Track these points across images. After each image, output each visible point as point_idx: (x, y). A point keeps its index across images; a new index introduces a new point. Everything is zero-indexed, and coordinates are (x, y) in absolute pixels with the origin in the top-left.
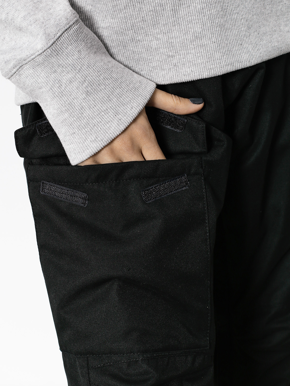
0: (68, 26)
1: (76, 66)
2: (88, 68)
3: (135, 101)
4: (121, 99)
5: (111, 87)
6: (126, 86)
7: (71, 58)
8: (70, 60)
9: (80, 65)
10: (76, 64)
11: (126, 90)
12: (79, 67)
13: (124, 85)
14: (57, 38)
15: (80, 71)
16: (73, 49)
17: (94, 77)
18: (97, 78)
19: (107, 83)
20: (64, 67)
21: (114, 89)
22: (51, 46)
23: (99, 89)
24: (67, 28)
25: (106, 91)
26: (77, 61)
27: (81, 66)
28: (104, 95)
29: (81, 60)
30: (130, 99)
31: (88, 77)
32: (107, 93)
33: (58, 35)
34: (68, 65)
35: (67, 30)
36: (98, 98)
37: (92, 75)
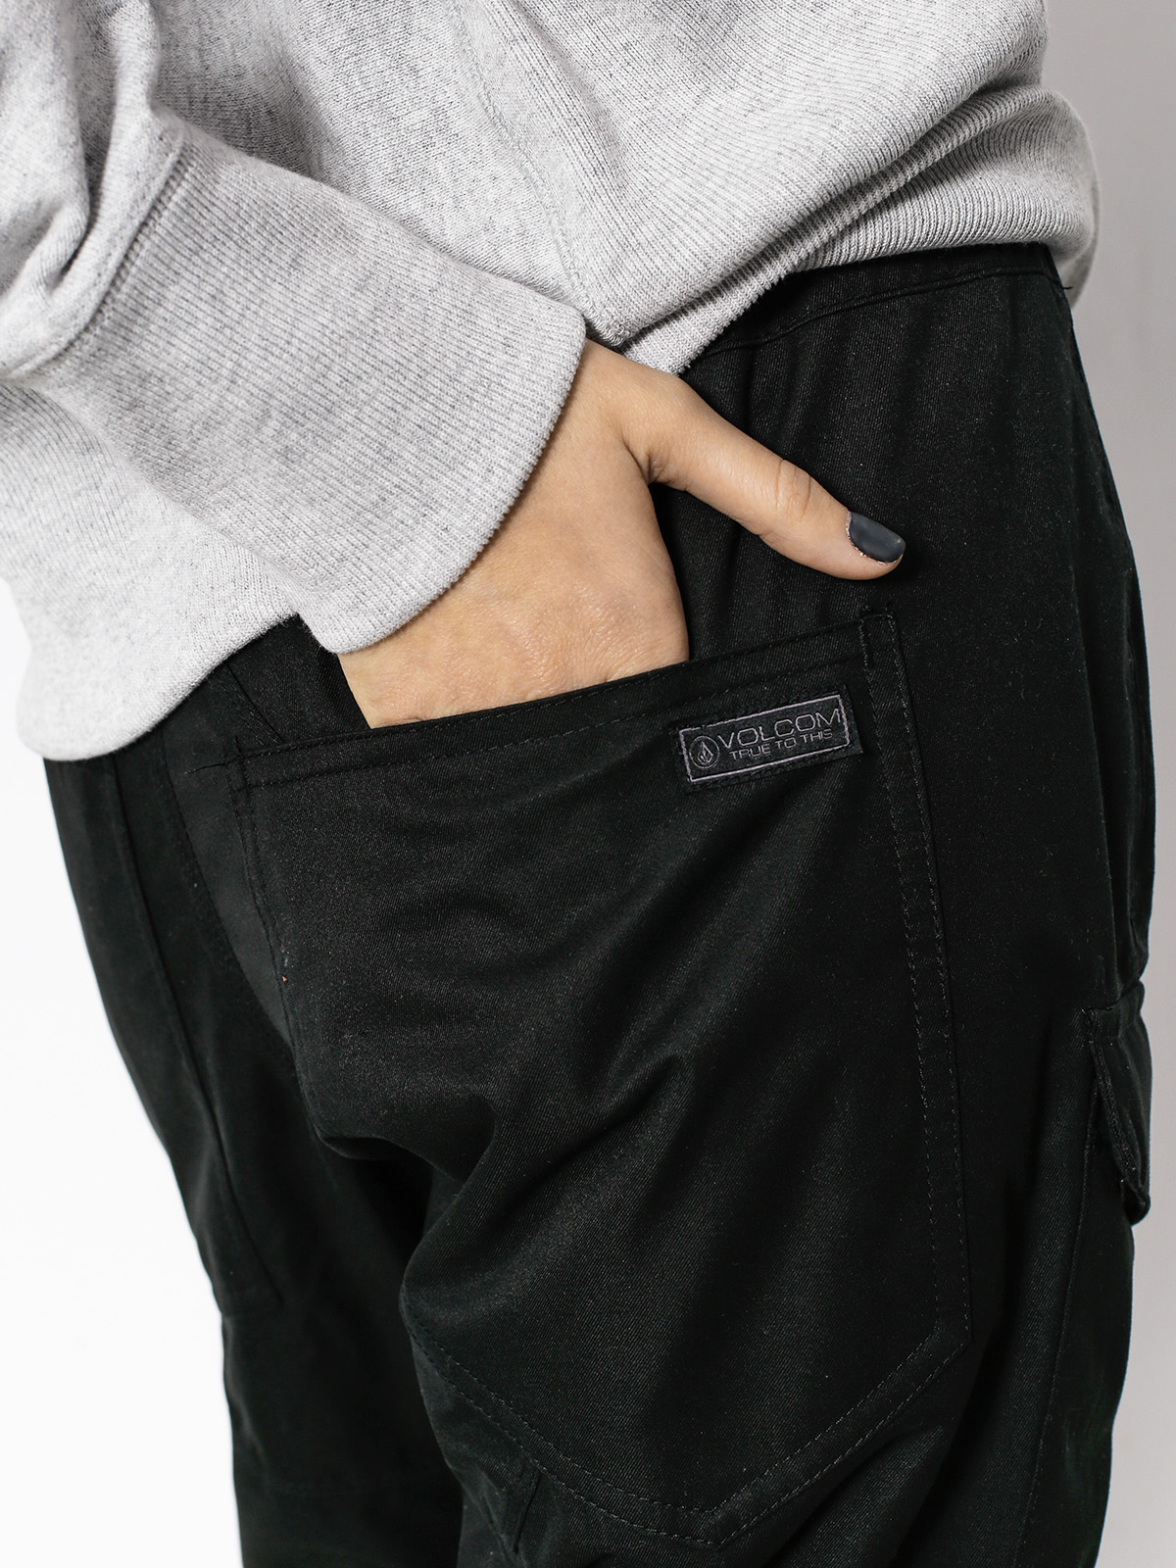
0: (145, 208)
1: (214, 366)
2: (265, 359)
3: (495, 436)
4: (437, 443)
5: (381, 408)
6: (447, 381)
7: (187, 338)
8: (185, 348)
9: (228, 354)
10: (213, 355)
11: (450, 400)
12: (229, 364)
13: (434, 382)
14: (110, 279)
15: (238, 378)
16: (188, 296)
17: (302, 388)
18: (316, 386)
19: (362, 396)
20: (168, 381)
21: (399, 408)
22: (93, 320)
23: (332, 428)
24: (142, 220)
25: (364, 427)
26: (213, 344)
27: (237, 356)
28: (359, 446)
29: (228, 332)
30: (473, 434)
31: (278, 395)
32: (373, 434)
33: (113, 263)
34: (178, 367)
35: (144, 224)
36: (336, 463)
37: (291, 381)
